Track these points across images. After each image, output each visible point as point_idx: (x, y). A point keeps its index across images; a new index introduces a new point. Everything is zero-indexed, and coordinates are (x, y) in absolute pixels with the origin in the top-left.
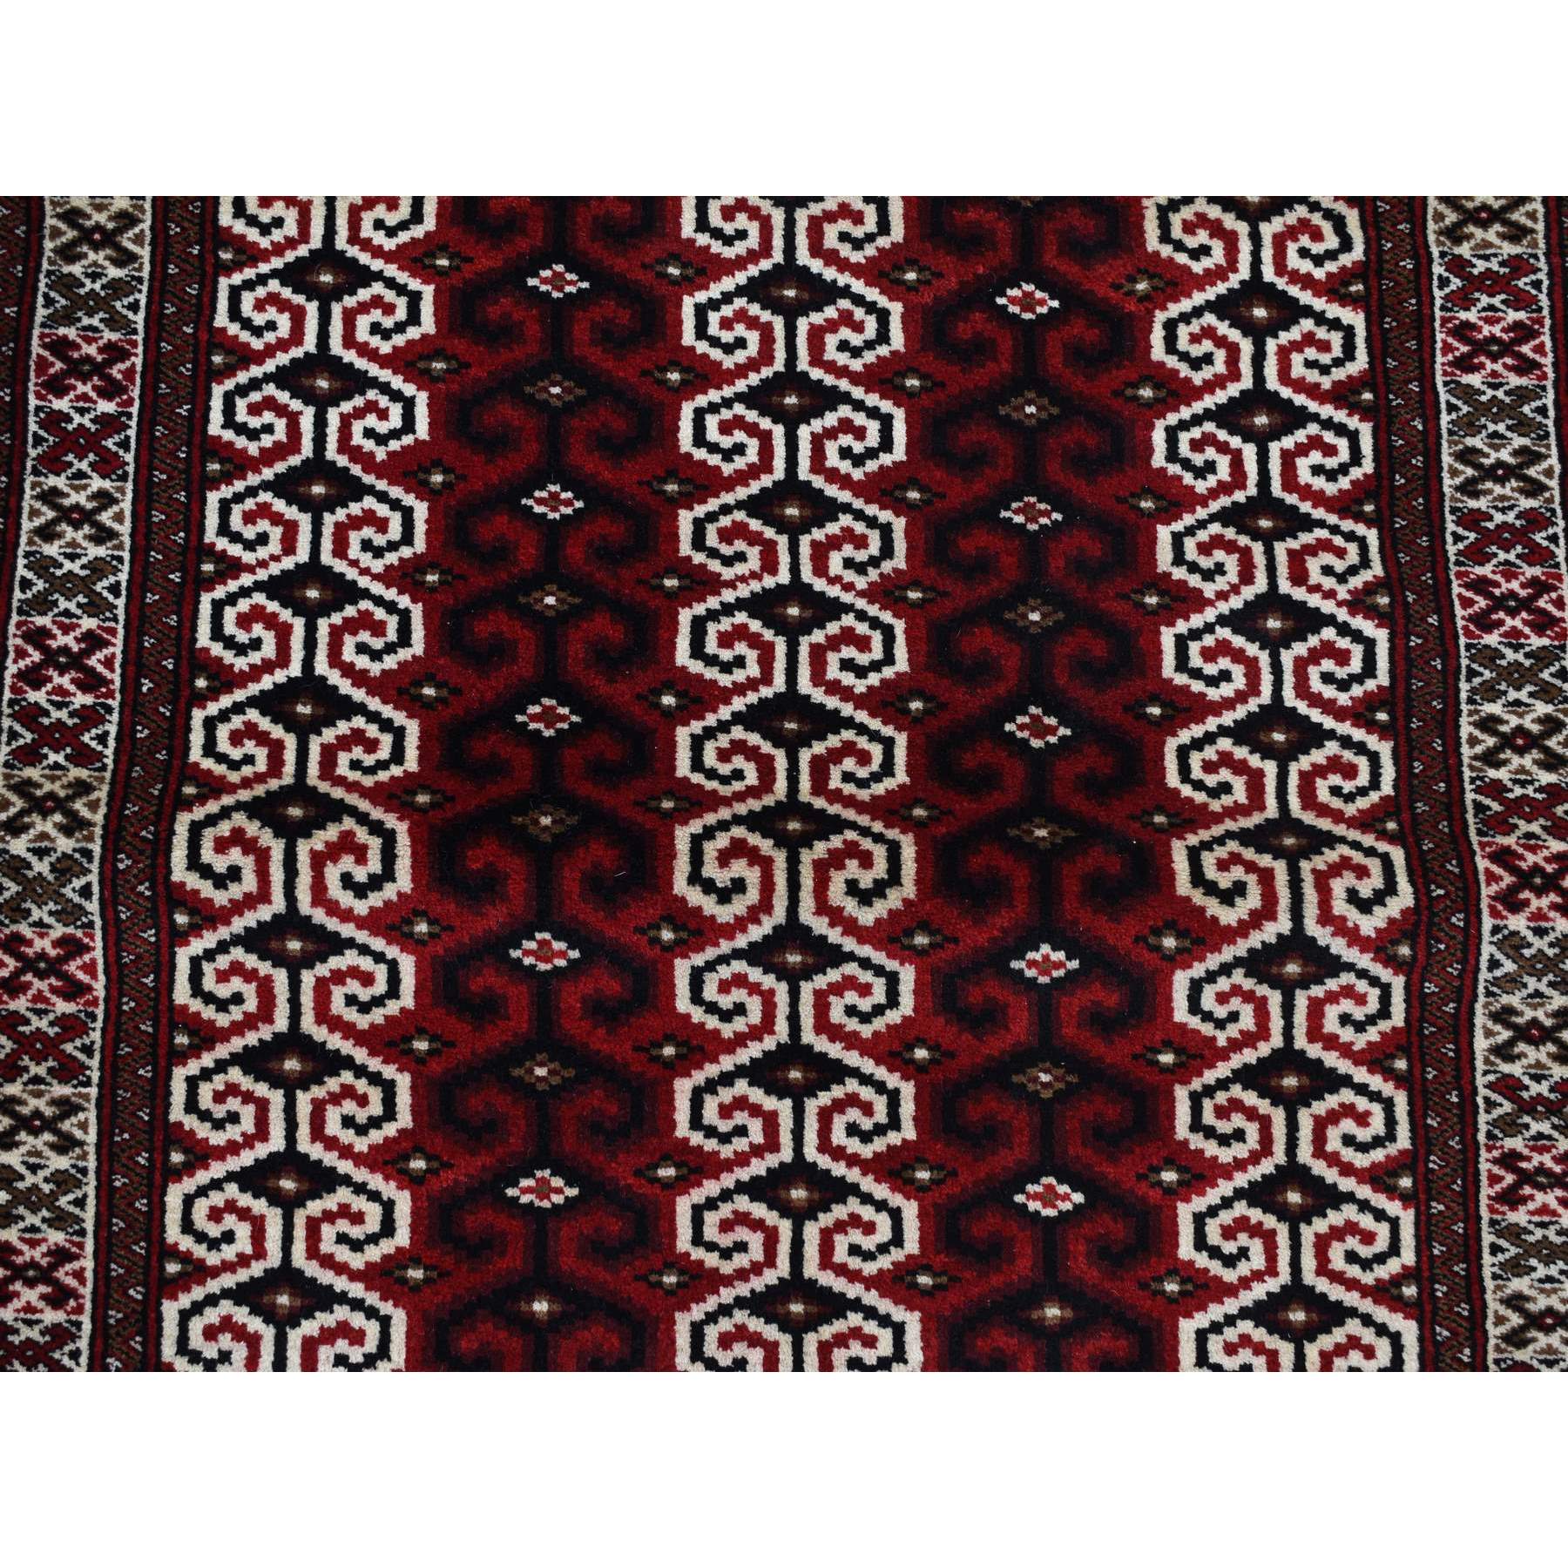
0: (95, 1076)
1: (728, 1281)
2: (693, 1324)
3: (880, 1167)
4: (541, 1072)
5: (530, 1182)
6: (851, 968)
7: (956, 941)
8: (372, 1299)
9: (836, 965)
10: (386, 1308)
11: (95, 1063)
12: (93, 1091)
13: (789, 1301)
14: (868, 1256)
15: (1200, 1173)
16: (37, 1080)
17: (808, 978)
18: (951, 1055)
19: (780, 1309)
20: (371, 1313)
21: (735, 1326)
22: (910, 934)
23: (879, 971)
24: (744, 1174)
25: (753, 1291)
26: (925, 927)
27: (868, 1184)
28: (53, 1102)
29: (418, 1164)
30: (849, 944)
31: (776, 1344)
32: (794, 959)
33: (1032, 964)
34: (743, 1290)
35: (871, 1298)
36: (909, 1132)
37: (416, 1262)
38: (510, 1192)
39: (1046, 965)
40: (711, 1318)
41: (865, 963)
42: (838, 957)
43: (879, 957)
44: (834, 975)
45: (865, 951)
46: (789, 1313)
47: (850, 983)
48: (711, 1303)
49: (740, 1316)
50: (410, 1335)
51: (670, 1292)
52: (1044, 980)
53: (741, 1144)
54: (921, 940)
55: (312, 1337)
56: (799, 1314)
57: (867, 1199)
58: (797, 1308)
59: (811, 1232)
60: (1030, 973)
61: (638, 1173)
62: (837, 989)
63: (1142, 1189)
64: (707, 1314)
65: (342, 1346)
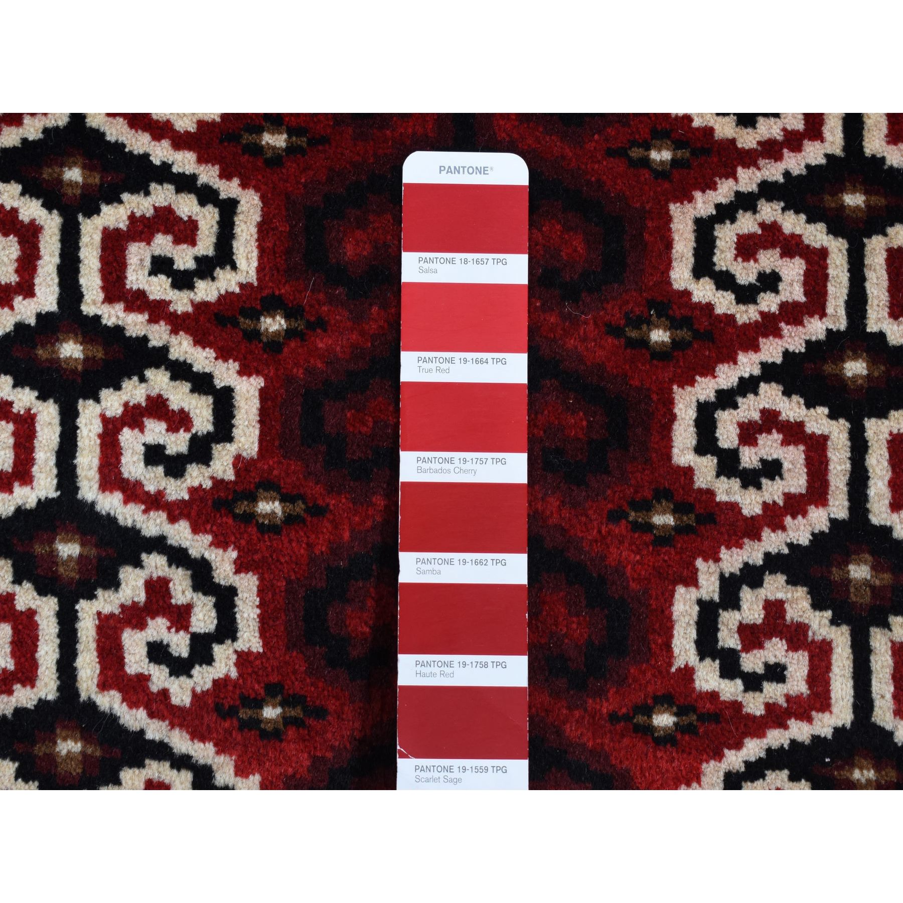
2: (698, 221)
8: (208, 175)
10: (229, 189)
13: (843, 190)
19: (829, 202)
20: (206, 196)
21: (762, 225)
25: (787, 174)
31: (823, 253)
34: (773, 172)
40: (726, 213)
46: (842, 207)
48: (724, 192)
49: (769, 211)
50: (264, 229)
51: (662, 173)
55: (117, 230)
56: (858, 208)
58: (854, 200)
64: (718, 206)
65: (163, 244)
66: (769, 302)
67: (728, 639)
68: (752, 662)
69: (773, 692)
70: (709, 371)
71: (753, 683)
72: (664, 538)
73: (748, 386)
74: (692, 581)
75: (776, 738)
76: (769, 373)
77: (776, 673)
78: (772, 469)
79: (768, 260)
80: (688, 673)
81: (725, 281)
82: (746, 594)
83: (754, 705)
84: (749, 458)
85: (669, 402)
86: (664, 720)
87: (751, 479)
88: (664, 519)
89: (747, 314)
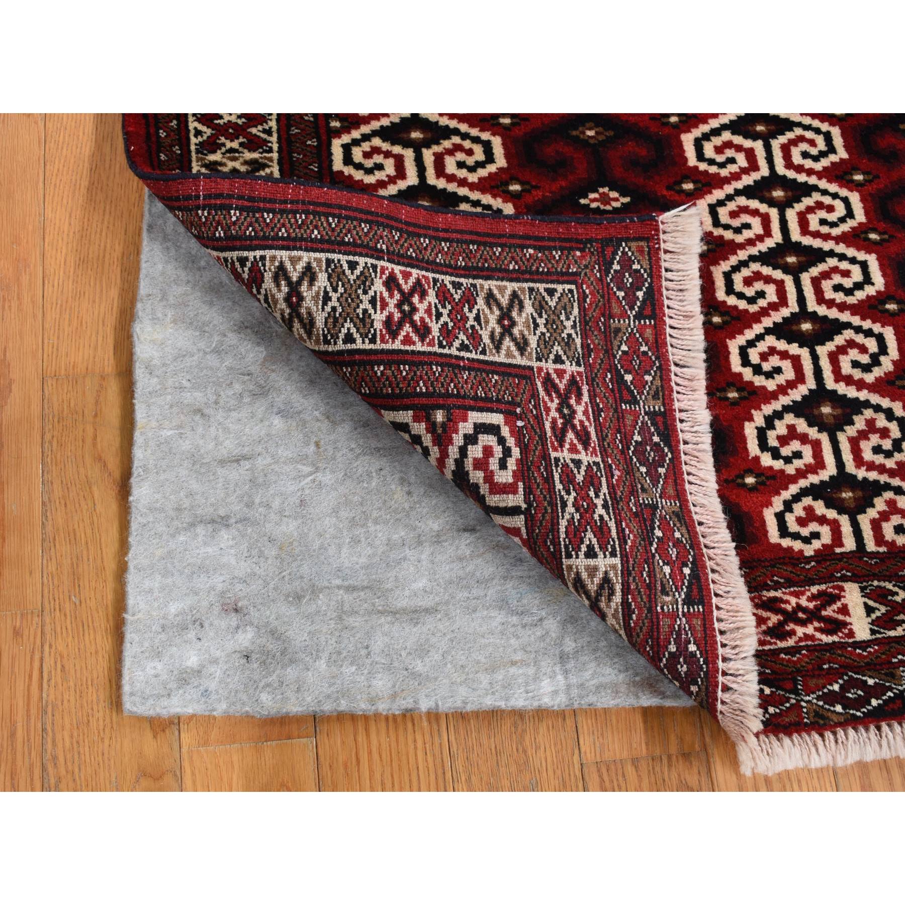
0: (275, 147)
1: (742, 246)
3: (829, 174)
4: (590, 133)
5: (596, 195)
11: (274, 138)
12: (275, 155)
14: (833, 225)
16: (232, 150)
24: (739, 185)
27: (823, 184)
28: (246, 163)
29: (515, 187)
35: (841, 248)
36: (842, 154)
38: (583, 201)
53: (733, 168)
57: (825, 192)
59: (791, 215)
61: (669, 188)
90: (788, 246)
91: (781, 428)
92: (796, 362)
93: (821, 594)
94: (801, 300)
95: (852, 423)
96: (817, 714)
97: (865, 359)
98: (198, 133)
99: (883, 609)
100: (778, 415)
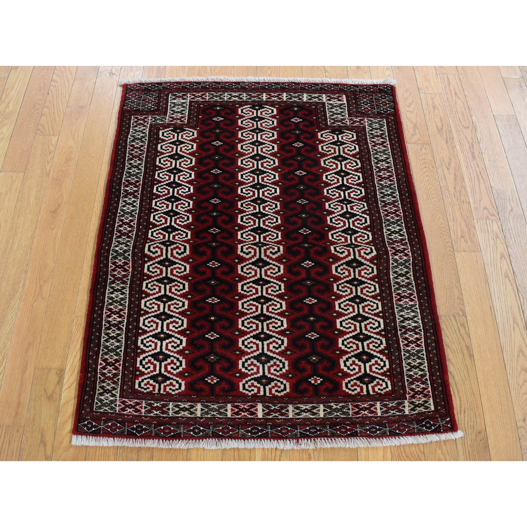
0: (129, 283)
1: (249, 314)
2: (242, 321)
3: (278, 296)
4: (213, 282)
5: (211, 299)
6: (271, 266)
7: (291, 260)
8: (180, 317)
9: (268, 265)
10: (183, 318)
11: (129, 281)
12: (128, 286)
13: (261, 317)
14: (276, 310)
15: (339, 297)
16: (118, 284)
17: (263, 268)
18: (291, 279)
19: (259, 318)
20: (180, 319)
21: (250, 321)
22: (282, 259)
23: (277, 266)
24: (252, 298)
26: (285, 258)
27: (275, 299)
28: (121, 287)
29: (190, 297)
30: (271, 261)
31: (258, 324)
32: (260, 264)
33: (305, 264)
34: (252, 315)
35: (277, 316)
36: (283, 291)
37: (188, 311)
38: (207, 301)
39: (308, 264)
40: (246, 320)
41: (274, 265)
42: (269, 264)
43: (276, 264)
44: (268, 267)
45: (274, 263)
46: (261, 319)
47: (271, 268)
48: (246, 317)
49: (251, 319)
50: (187, 322)
51: (237, 316)
52: (308, 267)
53: (251, 293)
54: (284, 260)
55: (168, 323)
57: (275, 301)
59: (265, 307)
60: (305, 266)
61: (231, 298)
62: (269, 269)
63: (328, 300)
65: (174, 324)
66: (251, 329)
67: (246, 365)
68: (249, 368)
69: (252, 372)
70: (244, 337)
71: (249, 370)
72: (238, 355)
73: (249, 338)
74: (241, 359)
75: (252, 377)
76: (251, 337)
77: (252, 369)
78: (252, 347)
79: (251, 325)
80: (241, 369)
81: (246, 327)
82: (248, 361)
83: (249, 373)
84: (249, 346)
85: (238, 340)
86: (238, 375)
87: (249, 348)
88: (238, 353)
89: (248, 330)
90: (262, 314)
91: (249, 362)
92: (257, 345)
93: (251, 405)
94: (263, 329)
95: (270, 362)
96: (243, 435)
97: (277, 346)
98: (110, 279)
99: (267, 411)
100: (249, 359)
